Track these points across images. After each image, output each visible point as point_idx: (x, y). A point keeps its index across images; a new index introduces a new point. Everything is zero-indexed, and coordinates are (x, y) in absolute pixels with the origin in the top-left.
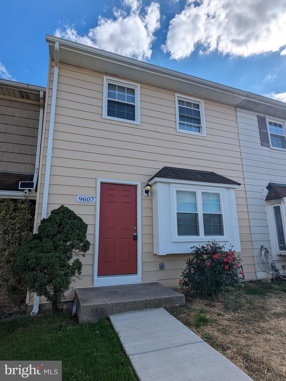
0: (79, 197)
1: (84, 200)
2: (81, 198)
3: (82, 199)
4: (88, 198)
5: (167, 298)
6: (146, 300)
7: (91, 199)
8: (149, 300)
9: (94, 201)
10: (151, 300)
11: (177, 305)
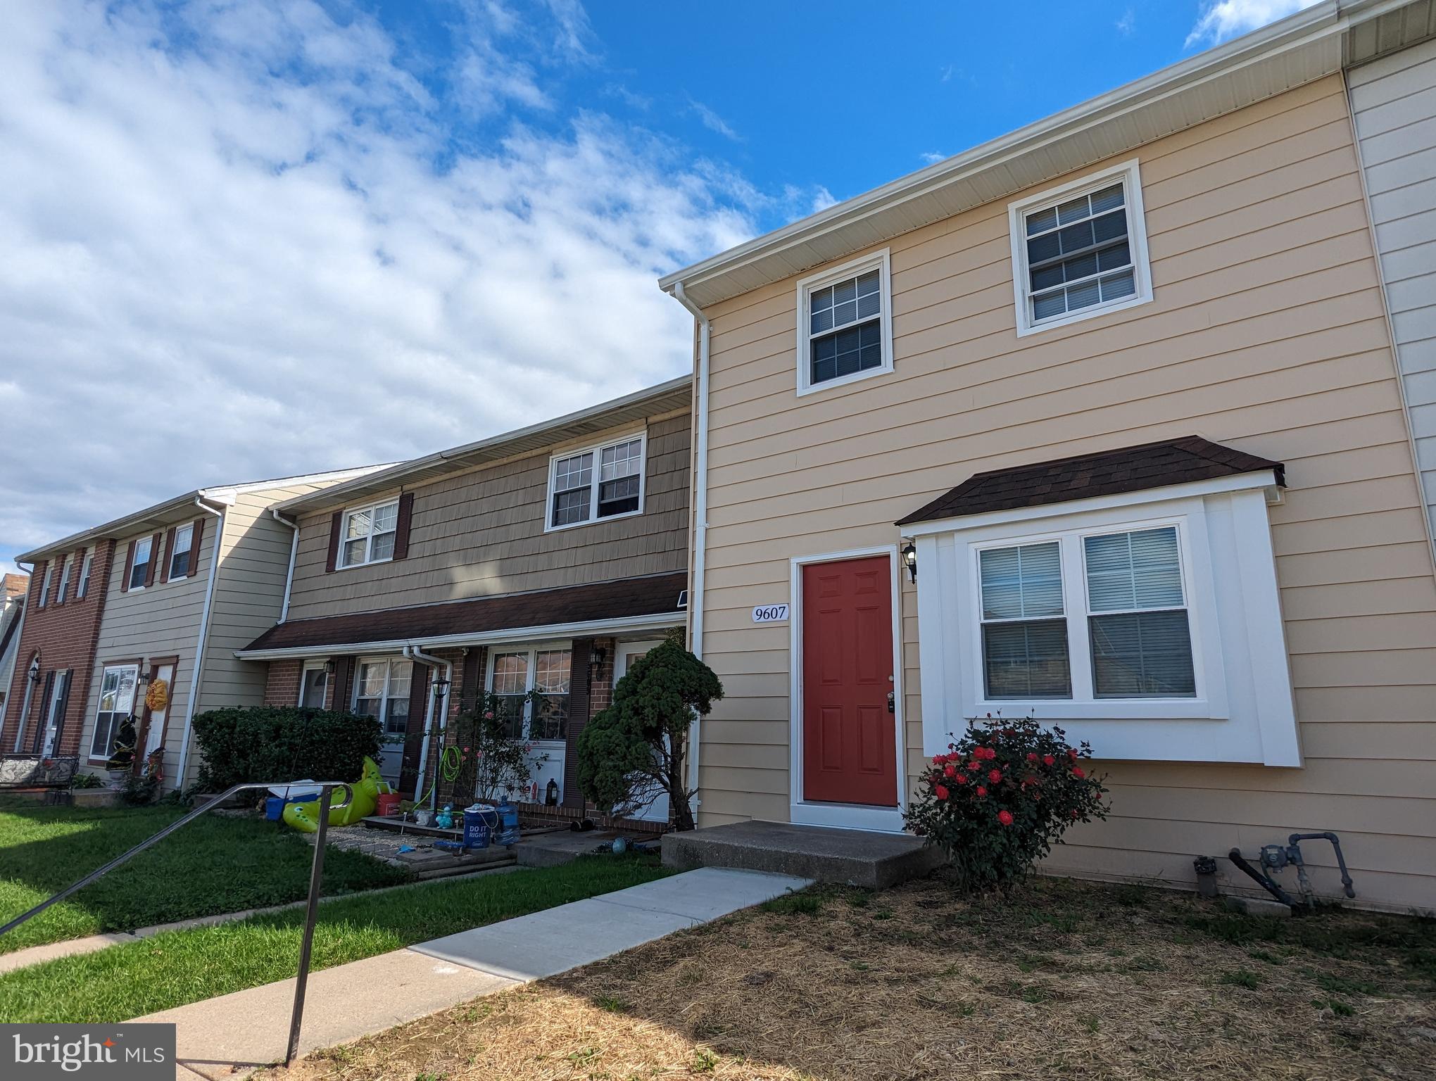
0: (756, 608)
1: (766, 615)
2: (759, 613)
3: (762, 614)
4: (774, 610)
5: (826, 859)
6: (776, 851)
7: (780, 612)
8: (784, 853)
9: (785, 617)
10: (788, 855)
11: (851, 882)
